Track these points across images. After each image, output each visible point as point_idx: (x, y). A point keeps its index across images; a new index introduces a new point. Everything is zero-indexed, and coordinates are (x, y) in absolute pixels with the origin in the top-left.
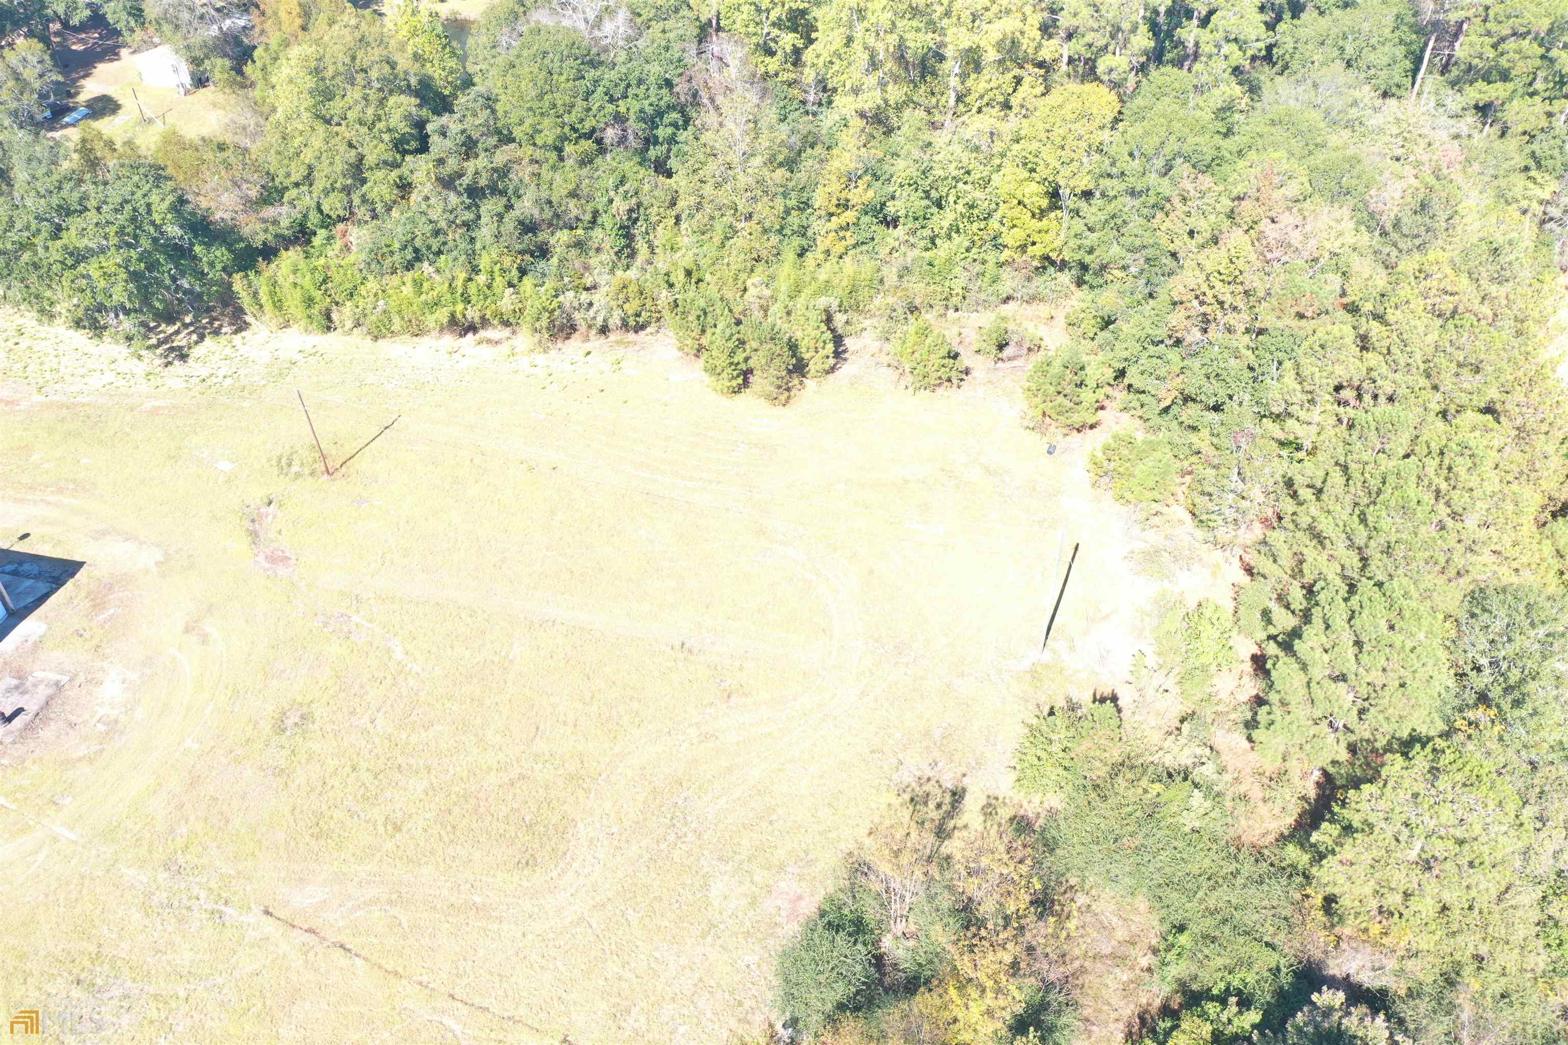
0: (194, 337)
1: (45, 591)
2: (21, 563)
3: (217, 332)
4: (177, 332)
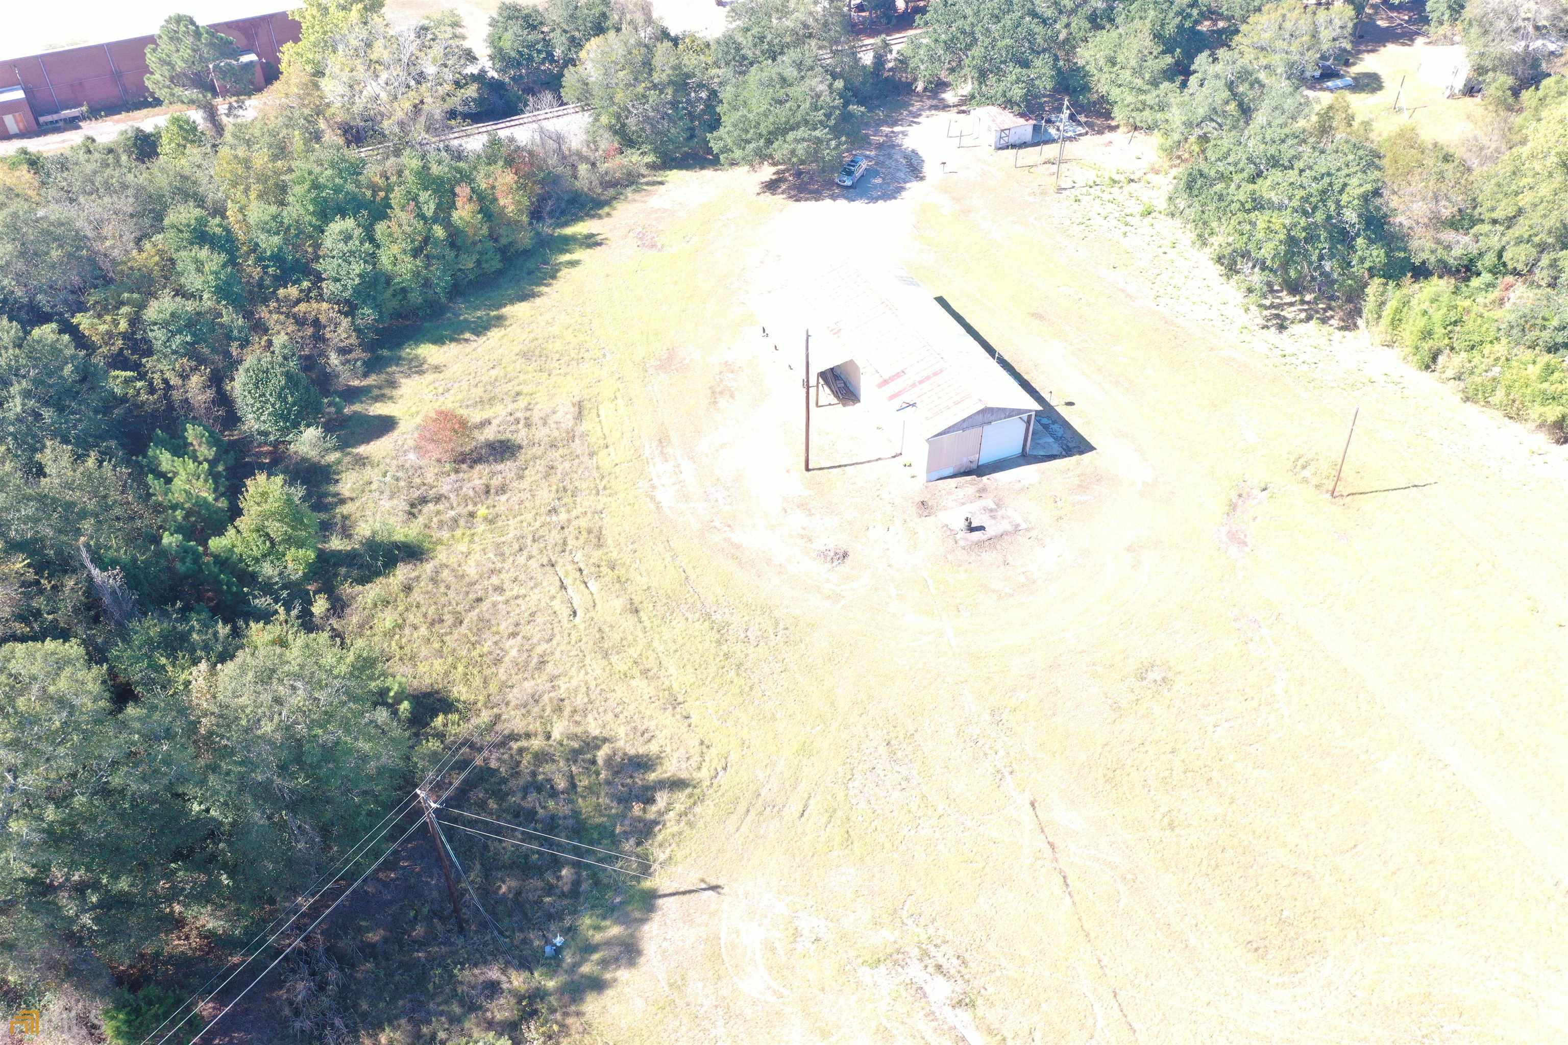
0: (1303, 315)
1: (1055, 453)
2: (1054, 423)
3: (1324, 321)
4: (1292, 304)
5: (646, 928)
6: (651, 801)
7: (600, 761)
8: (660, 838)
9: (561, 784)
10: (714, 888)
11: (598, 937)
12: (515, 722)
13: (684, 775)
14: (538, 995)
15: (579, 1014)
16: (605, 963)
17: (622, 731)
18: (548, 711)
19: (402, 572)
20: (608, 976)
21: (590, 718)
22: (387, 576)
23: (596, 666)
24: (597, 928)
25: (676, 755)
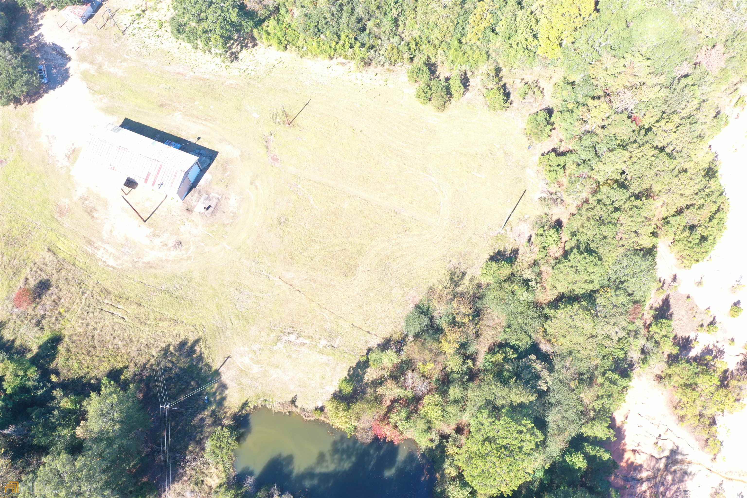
5: (222, 379)
6: (195, 350)
7: (173, 352)
8: (205, 357)
9: (170, 365)
10: (228, 357)
11: (214, 390)
12: (142, 360)
13: (196, 338)
14: (213, 412)
15: (225, 407)
16: (221, 393)
17: (170, 339)
18: (146, 350)
19: (61, 348)
20: (224, 395)
21: (159, 343)
22: (58, 352)
23: (146, 329)
24: (212, 388)
25: (190, 334)
